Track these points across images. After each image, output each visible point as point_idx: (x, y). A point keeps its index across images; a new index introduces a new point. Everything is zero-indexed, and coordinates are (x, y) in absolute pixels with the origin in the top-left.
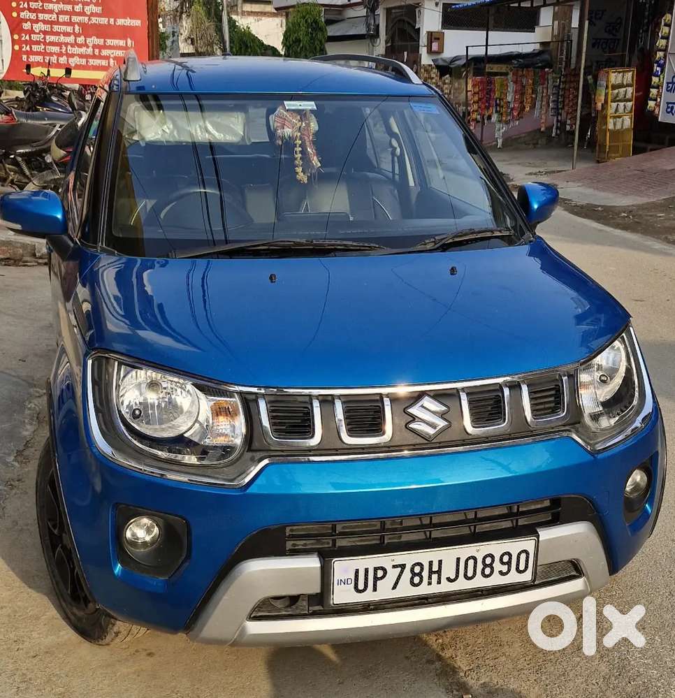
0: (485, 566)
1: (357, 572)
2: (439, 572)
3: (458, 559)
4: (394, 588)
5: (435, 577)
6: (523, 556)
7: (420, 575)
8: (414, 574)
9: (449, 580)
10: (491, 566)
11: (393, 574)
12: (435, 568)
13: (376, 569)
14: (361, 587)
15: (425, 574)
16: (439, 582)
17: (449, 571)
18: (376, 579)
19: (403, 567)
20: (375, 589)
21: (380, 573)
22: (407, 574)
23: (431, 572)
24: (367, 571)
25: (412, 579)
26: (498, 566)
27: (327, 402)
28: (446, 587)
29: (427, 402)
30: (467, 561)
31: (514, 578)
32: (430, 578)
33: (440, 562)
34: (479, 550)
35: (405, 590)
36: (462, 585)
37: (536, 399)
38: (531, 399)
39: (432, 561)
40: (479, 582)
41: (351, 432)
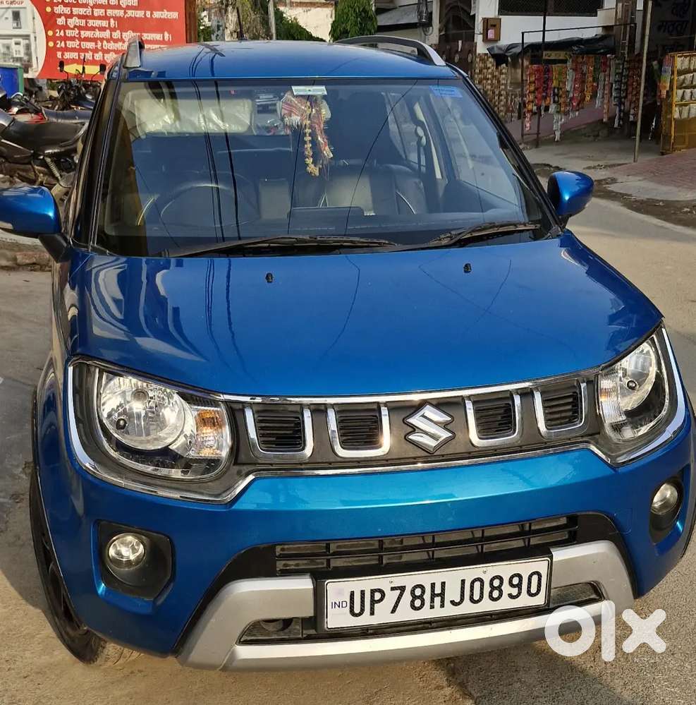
0: (493, 588)
1: (352, 594)
2: (442, 595)
3: (463, 582)
4: (393, 611)
5: (437, 600)
6: (535, 578)
7: (421, 597)
8: (414, 597)
9: (453, 602)
10: (499, 588)
11: (391, 597)
12: (438, 590)
13: (373, 592)
14: (357, 610)
15: (427, 597)
16: (442, 606)
17: (452, 593)
18: (373, 602)
19: (402, 589)
20: (372, 613)
21: (377, 596)
22: (407, 597)
23: (433, 595)
24: (363, 593)
25: (412, 602)
26: (507, 589)
27: (319, 411)
28: (450, 611)
29: (429, 411)
30: (473, 583)
31: (524, 601)
32: (432, 601)
33: (443, 584)
34: (487, 571)
35: (406, 614)
36: (467, 608)
37: (550, 407)
38: (545, 408)
39: (434, 584)
40: (487, 606)
41: (345, 445)
